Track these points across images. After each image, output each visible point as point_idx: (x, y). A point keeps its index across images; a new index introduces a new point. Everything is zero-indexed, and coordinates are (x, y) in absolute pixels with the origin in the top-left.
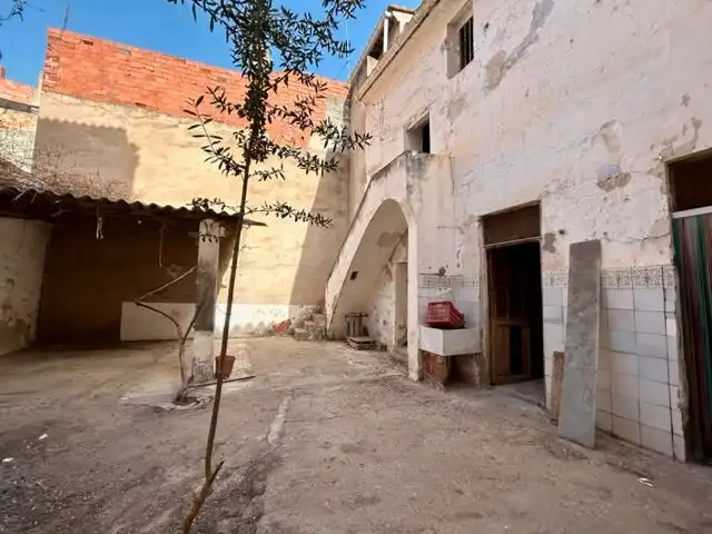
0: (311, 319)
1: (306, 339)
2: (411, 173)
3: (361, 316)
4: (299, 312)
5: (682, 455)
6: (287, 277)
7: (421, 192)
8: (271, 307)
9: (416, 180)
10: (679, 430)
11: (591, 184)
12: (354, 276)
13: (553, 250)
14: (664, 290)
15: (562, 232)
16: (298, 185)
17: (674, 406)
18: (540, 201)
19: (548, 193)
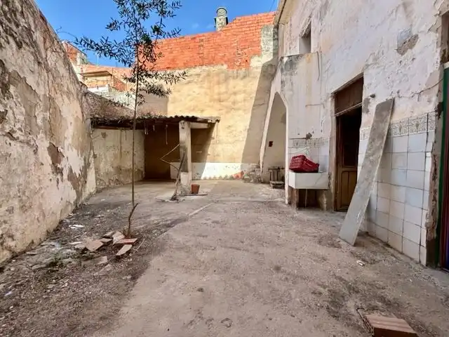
0: (254, 171)
1: (249, 182)
2: (284, 73)
3: (279, 169)
4: (248, 167)
5: (424, 262)
6: (240, 147)
7: (292, 84)
8: (233, 164)
9: (288, 77)
10: (424, 243)
11: (393, 52)
12: (271, 144)
13: (368, 111)
14: (427, 133)
15: (373, 96)
16: (245, 92)
17: (423, 225)
18: (362, 74)
19: (367, 66)
